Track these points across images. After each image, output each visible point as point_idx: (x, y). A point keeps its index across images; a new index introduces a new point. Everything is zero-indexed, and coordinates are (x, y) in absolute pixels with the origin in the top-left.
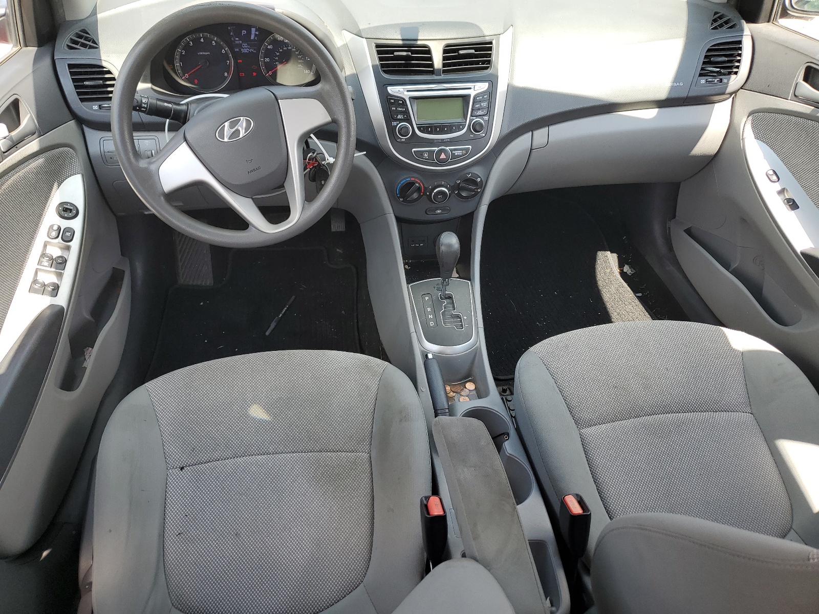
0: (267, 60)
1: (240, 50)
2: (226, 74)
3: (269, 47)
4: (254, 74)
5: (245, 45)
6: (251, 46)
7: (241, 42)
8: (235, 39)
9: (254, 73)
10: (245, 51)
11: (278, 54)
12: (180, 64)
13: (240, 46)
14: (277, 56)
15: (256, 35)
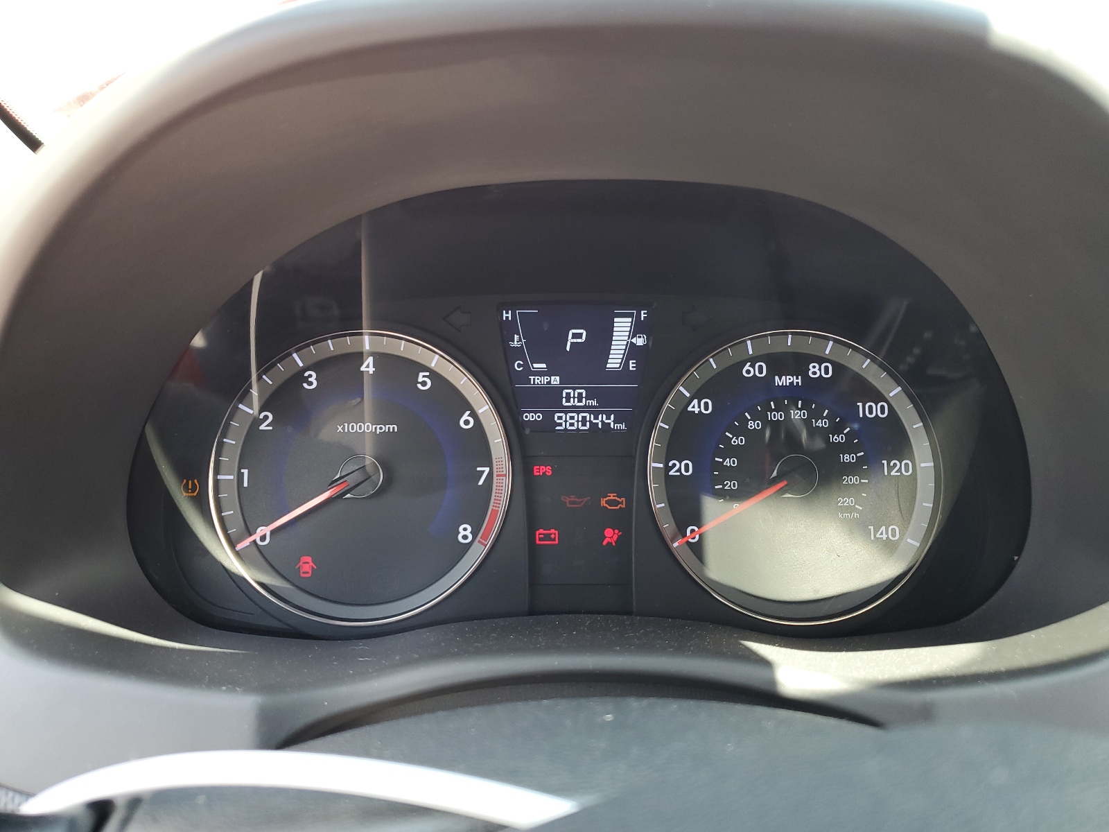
0: (682, 468)
1: (549, 417)
2: (465, 531)
3: (694, 407)
4: (611, 535)
5: (574, 396)
6: (605, 400)
7: (555, 380)
8: (526, 365)
9: (608, 532)
10: (567, 422)
11: (735, 441)
12: (240, 476)
13: (551, 399)
14: (731, 451)
15: (632, 351)
